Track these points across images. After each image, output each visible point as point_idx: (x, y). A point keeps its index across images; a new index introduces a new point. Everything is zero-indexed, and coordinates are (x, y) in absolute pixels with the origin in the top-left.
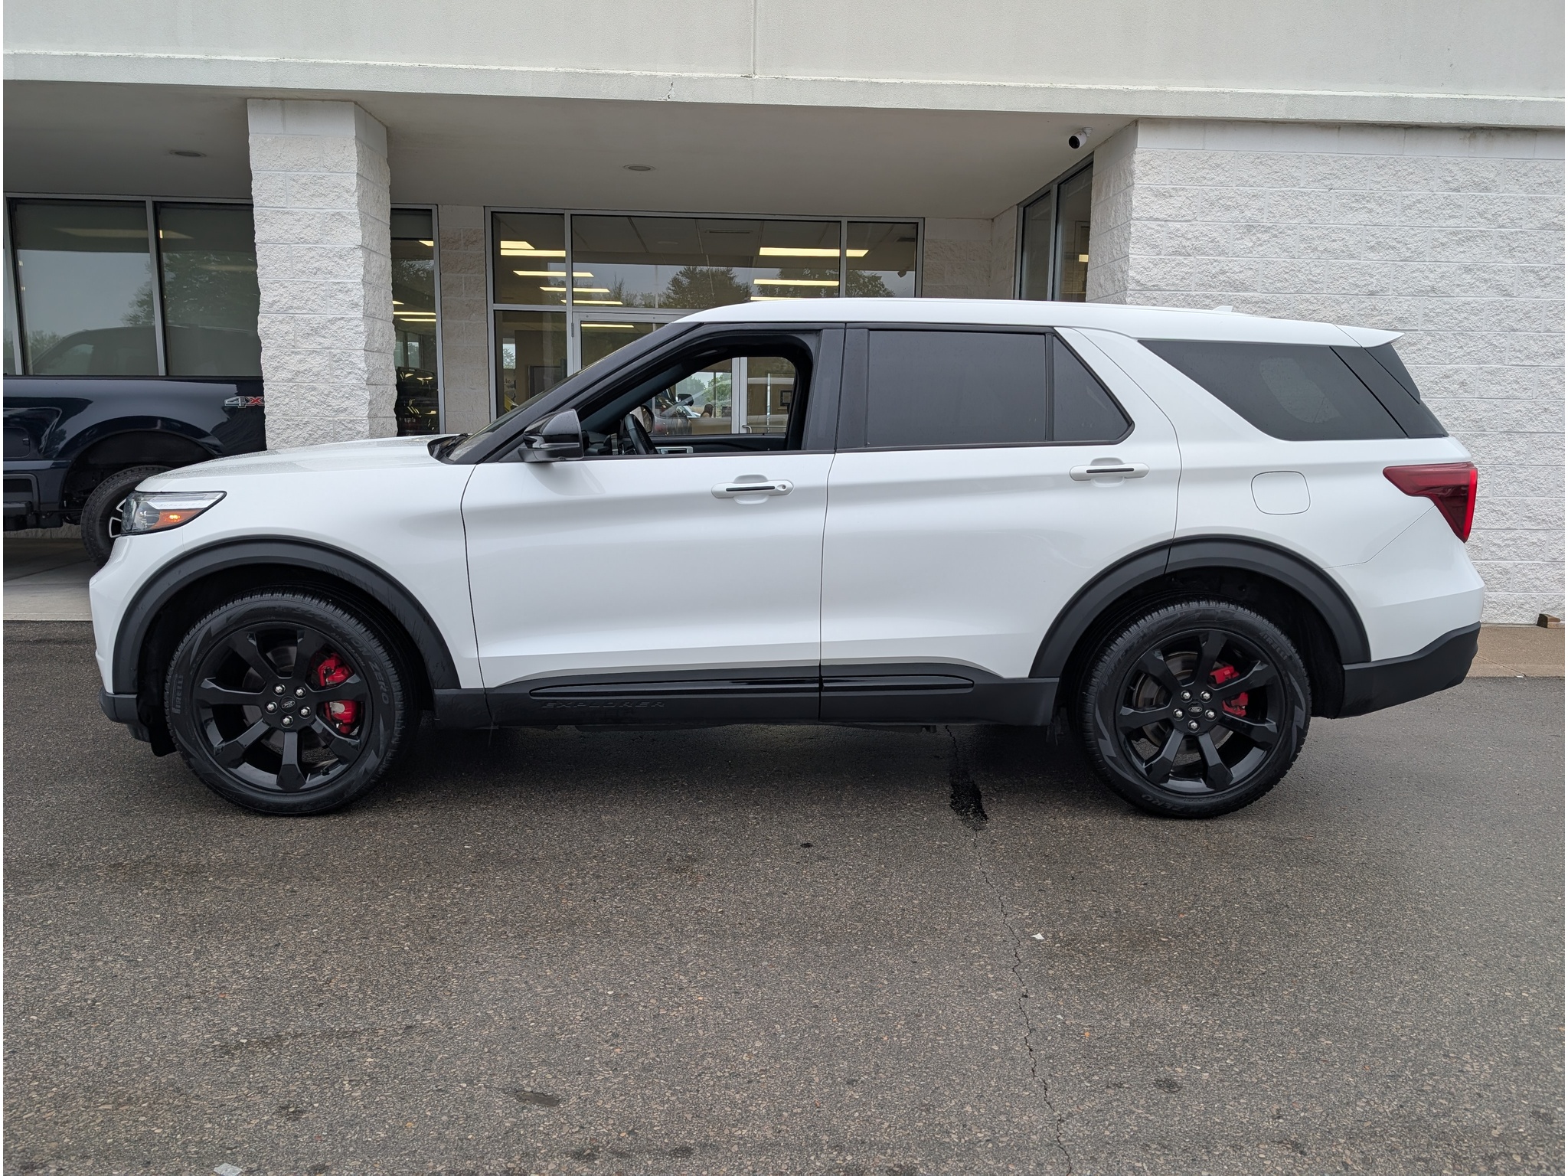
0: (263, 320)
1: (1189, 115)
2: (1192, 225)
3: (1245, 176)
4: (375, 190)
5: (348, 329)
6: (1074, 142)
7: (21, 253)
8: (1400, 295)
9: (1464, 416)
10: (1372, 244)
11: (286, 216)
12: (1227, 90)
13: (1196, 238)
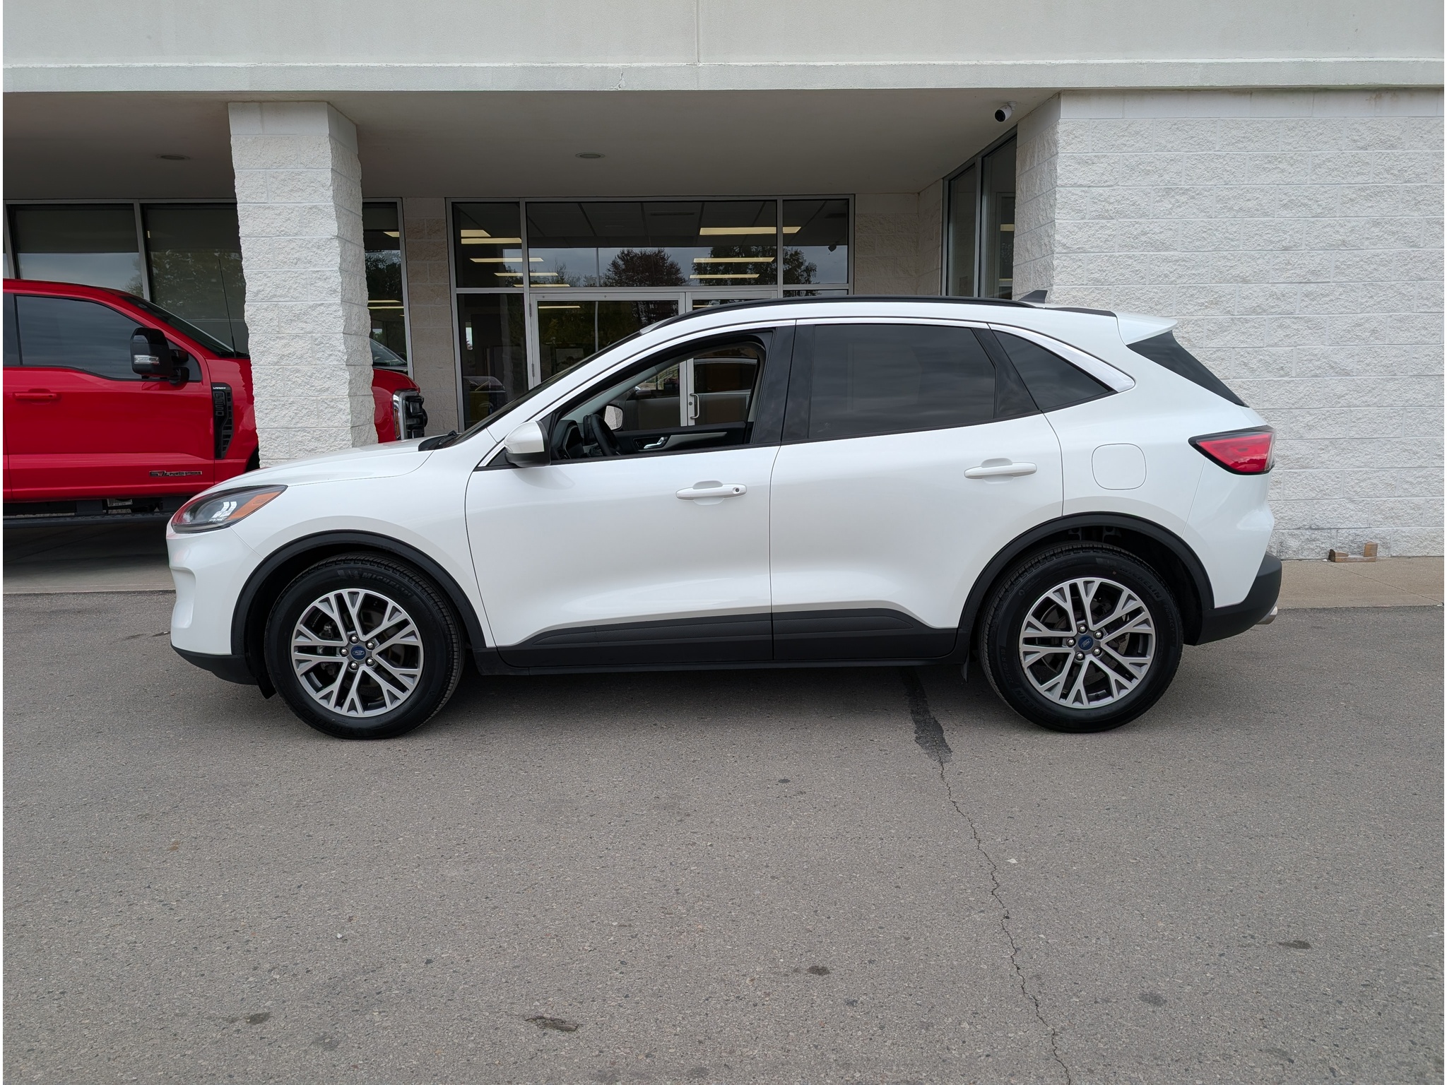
0: (249, 308)
1: (1109, 86)
2: (1114, 190)
3: (1163, 142)
4: (348, 184)
5: (327, 314)
6: (1000, 116)
7: (21, 256)
8: (1312, 249)
9: (1376, 362)
10: (1285, 202)
11: (267, 211)
12: (1144, 61)
13: (1119, 202)
